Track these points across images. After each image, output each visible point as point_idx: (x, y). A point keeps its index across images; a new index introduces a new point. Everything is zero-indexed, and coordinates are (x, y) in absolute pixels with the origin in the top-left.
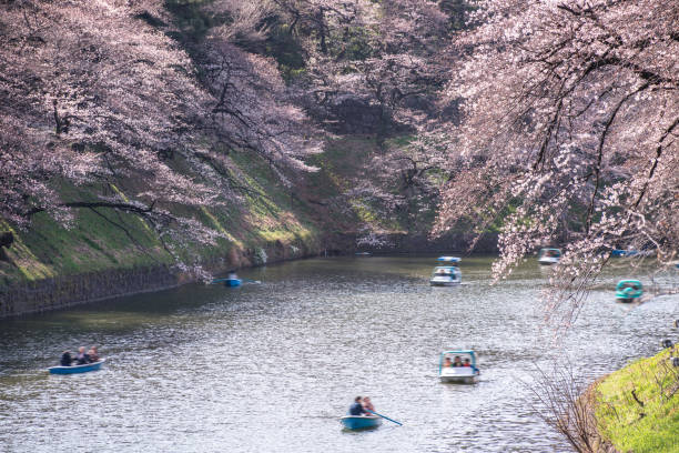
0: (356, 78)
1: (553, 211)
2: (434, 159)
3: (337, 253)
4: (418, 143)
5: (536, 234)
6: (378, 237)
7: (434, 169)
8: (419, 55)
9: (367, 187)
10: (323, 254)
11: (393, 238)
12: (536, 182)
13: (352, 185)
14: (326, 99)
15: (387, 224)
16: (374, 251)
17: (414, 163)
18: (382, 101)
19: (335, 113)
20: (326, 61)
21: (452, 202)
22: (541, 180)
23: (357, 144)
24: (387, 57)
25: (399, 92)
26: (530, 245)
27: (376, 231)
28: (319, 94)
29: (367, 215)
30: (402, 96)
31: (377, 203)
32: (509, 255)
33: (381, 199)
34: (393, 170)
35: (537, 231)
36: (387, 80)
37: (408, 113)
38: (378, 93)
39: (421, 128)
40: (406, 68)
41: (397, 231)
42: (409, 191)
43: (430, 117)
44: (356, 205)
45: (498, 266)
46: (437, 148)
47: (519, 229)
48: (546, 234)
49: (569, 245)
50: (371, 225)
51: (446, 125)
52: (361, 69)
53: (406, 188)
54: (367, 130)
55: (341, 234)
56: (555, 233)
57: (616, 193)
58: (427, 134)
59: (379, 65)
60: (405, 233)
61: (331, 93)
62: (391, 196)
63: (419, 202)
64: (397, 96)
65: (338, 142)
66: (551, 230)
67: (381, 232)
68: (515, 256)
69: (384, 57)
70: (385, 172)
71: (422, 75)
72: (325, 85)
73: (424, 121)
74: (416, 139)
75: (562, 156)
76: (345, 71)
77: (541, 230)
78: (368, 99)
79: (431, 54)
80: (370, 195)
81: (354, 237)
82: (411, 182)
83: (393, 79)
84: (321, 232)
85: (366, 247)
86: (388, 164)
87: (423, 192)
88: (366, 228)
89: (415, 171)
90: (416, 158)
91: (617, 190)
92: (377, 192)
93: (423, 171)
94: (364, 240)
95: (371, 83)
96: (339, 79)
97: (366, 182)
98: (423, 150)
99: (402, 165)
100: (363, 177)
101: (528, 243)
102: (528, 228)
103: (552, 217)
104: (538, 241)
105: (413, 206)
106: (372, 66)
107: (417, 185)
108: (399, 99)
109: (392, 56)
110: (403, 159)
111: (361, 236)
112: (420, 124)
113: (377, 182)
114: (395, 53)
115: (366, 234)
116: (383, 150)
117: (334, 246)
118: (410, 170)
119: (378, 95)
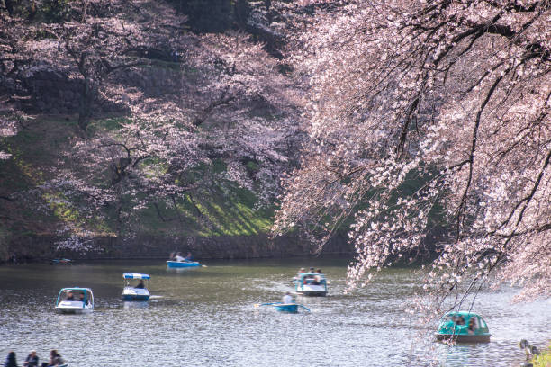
0: (52, 45)
1: (422, 205)
2: (151, 147)
3: (28, 259)
4: (133, 127)
5: (402, 234)
6: (81, 240)
7: (151, 159)
8: (131, 20)
9: (68, 178)
10: (11, 260)
11: (99, 241)
12: (400, 170)
13: (48, 176)
14: (15, 69)
15: (91, 224)
16: (76, 258)
17: (128, 151)
18: (86, 74)
19: (25, 87)
20: (13, 23)
21: (297, 193)
22: (406, 169)
23: (53, 126)
24: (91, 21)
25: (107, 64)
26: (395, 246)
27: (79, 233)
28: (6, 63)
29: (67, 215)
30: (110, 69)
31: (80, 199)
32: (369, 258)
33: (86, 194)
34: (101, 159)
35: (402, 229)
36: (91, 49)
37: (120, 90)
38: (80, 65)
39: (136, 109)
40: (117, 35)
41: (104, 234)
42: (121, 185)
43: (147, 95)
44: (52, 200)
45: (354, 271)
46: (157, 133)
47: (380, 227)
48: (415, 233)
49: (447, 246)
50: (71, 225)
51: (166, 106)
52: (59, 34)
53: (118, 181)
54: (65, 109)
55: (34, 237)
56: (425, 232)
57: (503, 185)
58: (144, 116)
59: (82, 30)
60: (114, 235)
61: (22, 63)
62: (98, 190)
63: (134, 198)
64: (105, 69)
65: (30, 123)
66: (420, 228)
67: (85, 234)
68: (377, 258)
69: (88, 20)
70: (91, 161)
71: (134, 44)
72: (14, 52)
73: (140, 100)
74: (129, 122)
75: (430, 140)
76: (40, 36)
77: (407, 228)
78: (68, 71)
79: (147, 18)
80: (72, 188)
81: (52, 240)
82: (123, 174)
83: (99, 48)
84: (9, 234)
85: (67, 252)
86: (93, 151)
87: (138, 185)
88: (67, 229)
89: (129, 160)
90: (130, 145)
91: (505, 182)
92: (80, 185)
93: (138, 160)
94: (65, 244)
95: (70, 51)
96: (33, 45)
97: (67, 173)
98: (138, 135)
99: (113, 153)
100: (62, 167)
101: (391, 244)
102: (391, 226)
103: (421, 213)
104: (405, 242)
105: (126, 203)
106: (72, 31)
107: (130, 178)
108: (108, 72)
109: (99, 20)
110: (112, 146)
111: (60, 239)
112: (135, 103)
113: (81, 173)
114: (102, 16)
115: (66, 236)
116: (87, 135)
117: (25, 252)
118: (122, 160)
119: (81, 68)
